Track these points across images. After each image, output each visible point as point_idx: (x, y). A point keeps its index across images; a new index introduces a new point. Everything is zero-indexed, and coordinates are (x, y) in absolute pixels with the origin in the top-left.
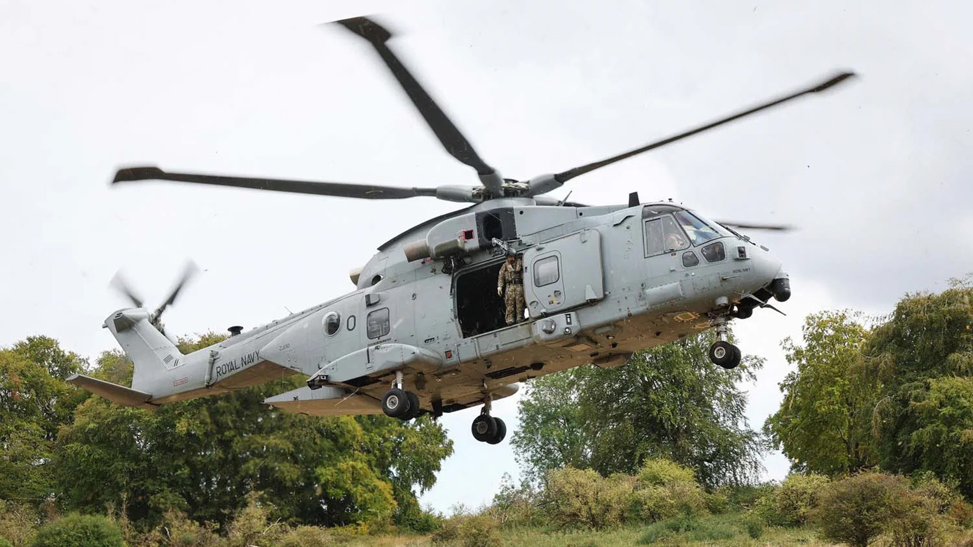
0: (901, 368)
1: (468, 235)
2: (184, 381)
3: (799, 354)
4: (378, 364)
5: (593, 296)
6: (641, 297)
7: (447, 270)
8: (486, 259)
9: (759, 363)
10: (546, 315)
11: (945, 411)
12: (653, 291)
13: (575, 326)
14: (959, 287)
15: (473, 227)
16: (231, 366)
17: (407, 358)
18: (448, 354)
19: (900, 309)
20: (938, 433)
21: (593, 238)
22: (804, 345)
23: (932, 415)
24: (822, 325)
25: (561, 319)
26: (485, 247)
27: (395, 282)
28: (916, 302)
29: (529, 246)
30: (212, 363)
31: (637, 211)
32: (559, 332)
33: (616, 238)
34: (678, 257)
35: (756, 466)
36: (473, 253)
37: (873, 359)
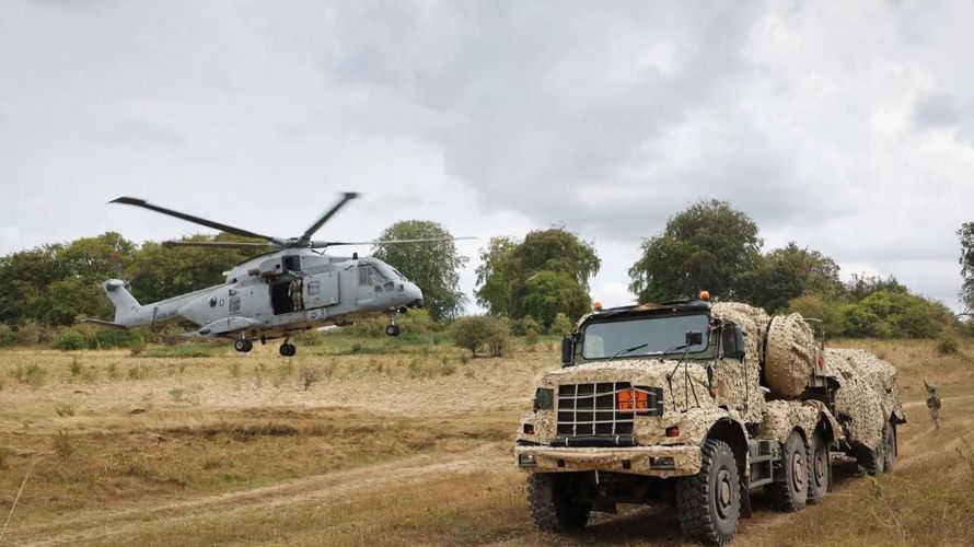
0: (525, 265)
1: (278, 266)
2: (141, 320)
3: (486, 256)
4: (234, 327)
5: (333, 302)
6: (356, 304)
7: (267, 282)
8: (286, 278)
9: (467, 260)
10: (313, 309)
11: (541, 287)
12: (362, 302)
13: (326, 315)
14: (555, 228)
15: (280, 263)
16: (164, 316)
17: (247, 325)
18: (267, 322)
19: (528, 237)
20: (536, 297)
21: (335, 273)
22: (488, 252)
23: (534, 288)
24: (498, 242)
25: (319, 312)
26: (285, 273)
27: (243, 285)
28: (536, 234)
29: (306, 275)
30: (155, 313)
31: (356, 262)
32: (317, 318)
33: (346, 276)
34: (374, 287)
35: (462, 309)
36: (279, 275)
37: (512, 261)
